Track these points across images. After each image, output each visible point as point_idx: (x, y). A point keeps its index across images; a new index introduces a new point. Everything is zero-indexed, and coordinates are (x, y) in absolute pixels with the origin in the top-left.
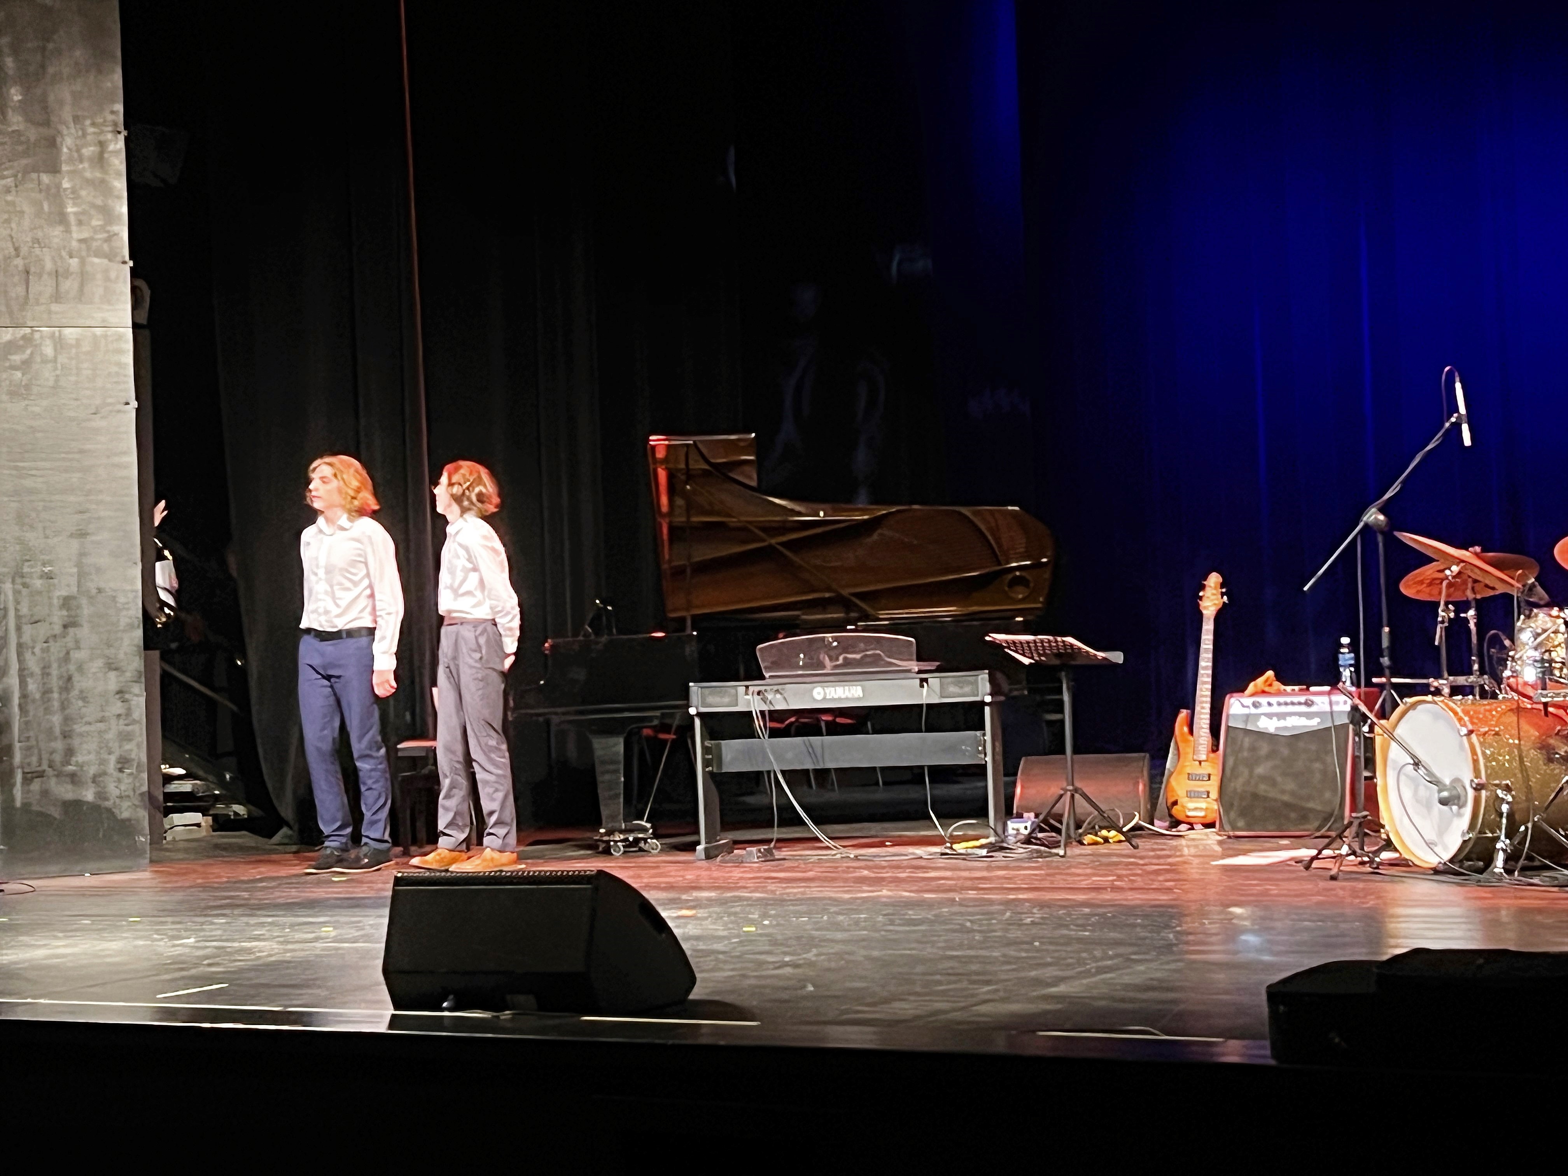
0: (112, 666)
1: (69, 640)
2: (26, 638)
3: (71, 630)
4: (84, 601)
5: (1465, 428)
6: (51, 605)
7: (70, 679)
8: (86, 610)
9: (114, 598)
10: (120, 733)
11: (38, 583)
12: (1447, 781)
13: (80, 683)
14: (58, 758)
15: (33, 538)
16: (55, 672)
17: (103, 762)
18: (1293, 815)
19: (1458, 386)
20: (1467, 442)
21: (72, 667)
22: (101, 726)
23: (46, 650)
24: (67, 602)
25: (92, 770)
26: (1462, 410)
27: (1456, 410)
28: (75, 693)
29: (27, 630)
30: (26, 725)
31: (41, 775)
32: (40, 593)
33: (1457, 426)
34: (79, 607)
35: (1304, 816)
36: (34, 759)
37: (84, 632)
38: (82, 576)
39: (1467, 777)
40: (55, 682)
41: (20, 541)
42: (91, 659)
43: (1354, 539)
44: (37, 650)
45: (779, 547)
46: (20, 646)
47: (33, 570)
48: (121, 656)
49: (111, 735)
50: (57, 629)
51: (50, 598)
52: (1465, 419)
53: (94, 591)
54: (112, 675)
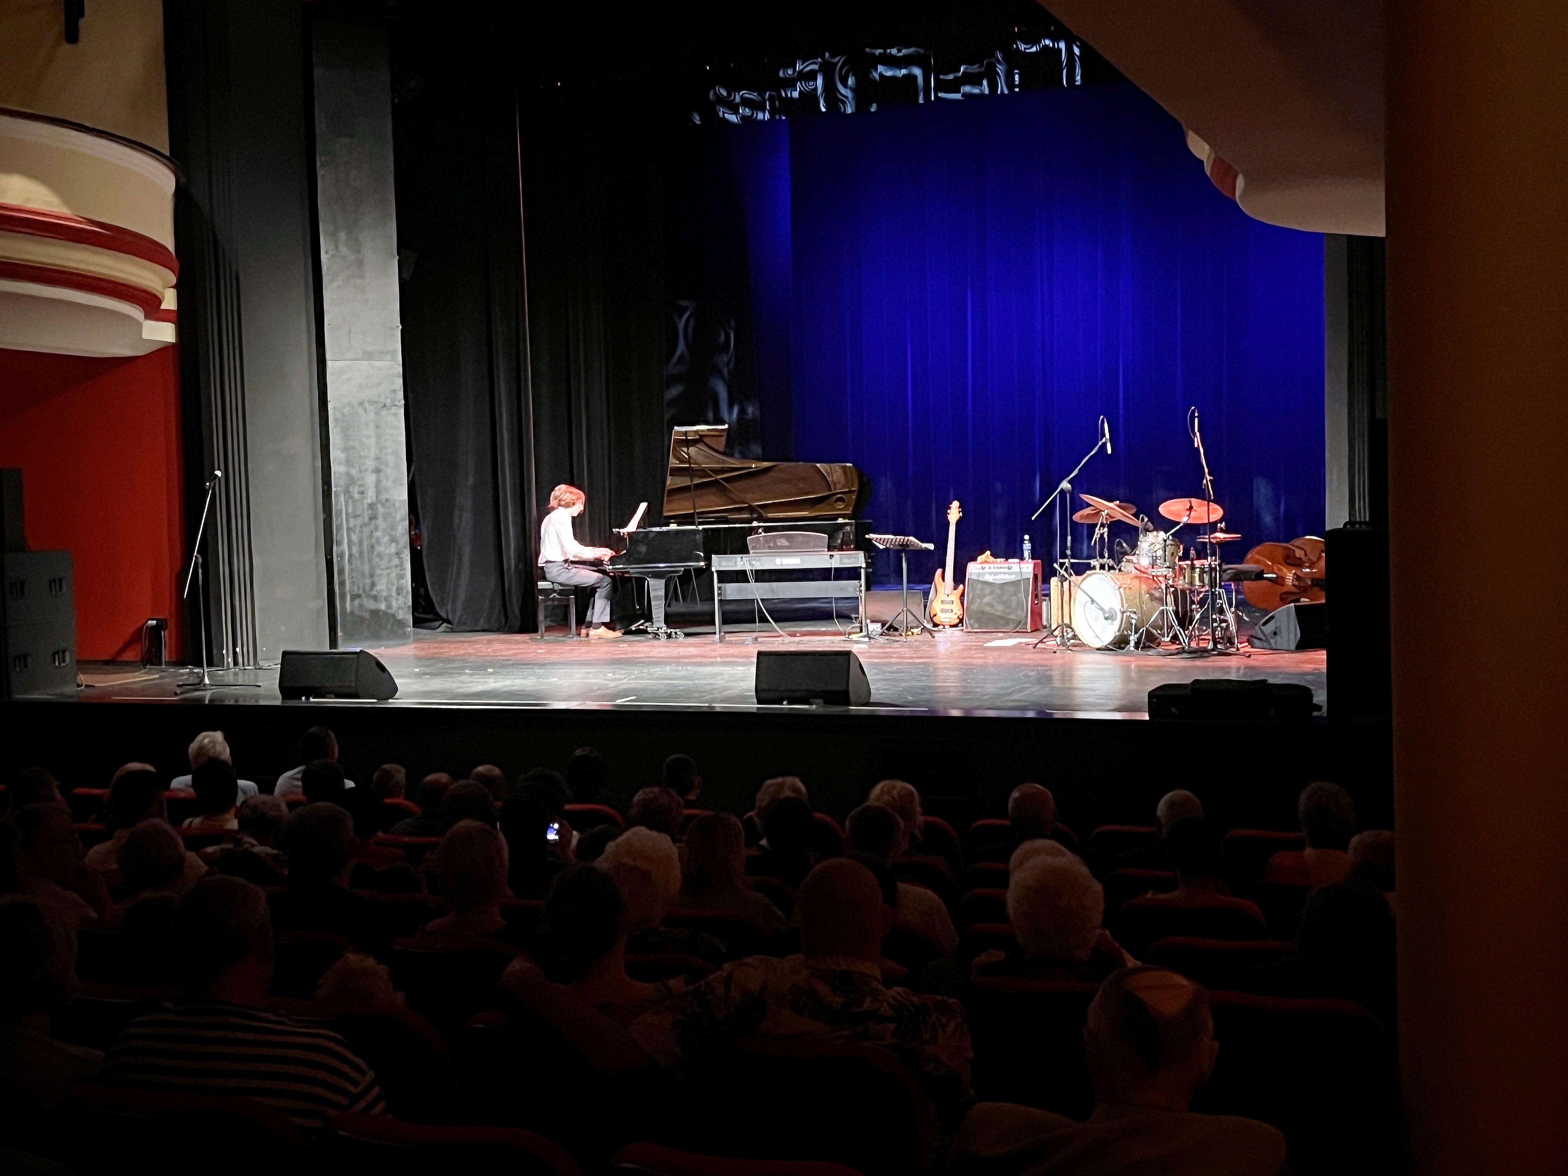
0: (393, 540)
1: (372, 526)
2: (352, 524)
3: (373, 522)
4: (379, 506)
5: (1108, 445)
6: (363, 508)
7: (372, 547)
8: (381, 510)
9: (394, 505)
10: (397, 575)
11: (357, 496)
12: (1107, 609)
13: (379, 549)
14: (367, 588)
15: (354, 472)
16: (365, 543)
17: (389, 590)
18: (1002, 622)
19: (1106, 425)
20: (1109, 452)
21: (374, 540)
22: (388, 571)
23: (361, 532)
24: (371, 506)
25: (385, 594)
26: (1107, 436)
27: (1105, 436)
28: (375, 553)
29: (352, 521)
30: (352, 570)
31: (359, 596)
32: (358, 501)
33: (1105, 444)
34: (377, 508)
35: (1007, 622)
36: (356, 588)
37: (380, 522)
38: (378, 492)
39: (1118, 607)
40: (365, 548)
41: (348, 474)
42: (383, 536)
43: (1056, 496)
44: (357, 531)
45: (720, 480)
46: (348, 529)
47: (355, 491)
48: (398, 535)
49: (393, 576)
50: (366, 520)
51: (362, 504)
52: (1109, 441)
53: (384, 501)
54: (393, 545)
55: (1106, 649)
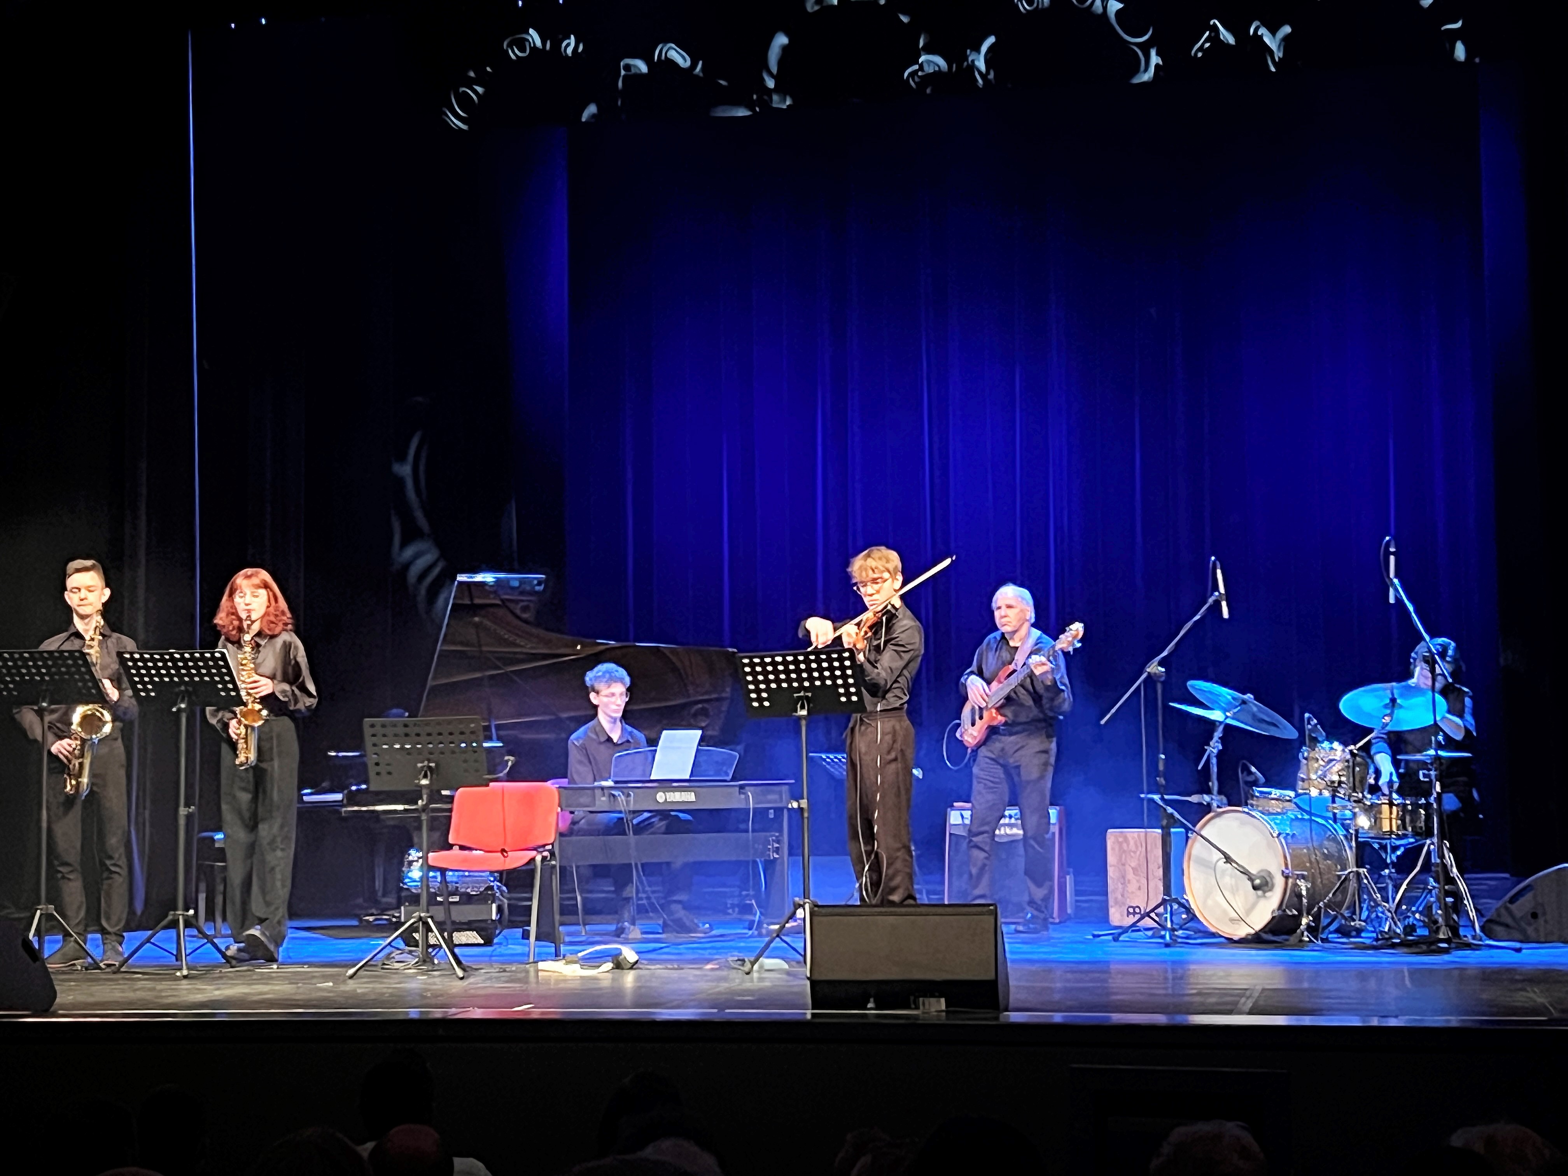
5: (1224, 604)
12: (1253, 871)
19: (1219, 572)
20: (1226, 614)
26: (1222, 590)
27: (1216, 588)
33: (1217, 604)
39: (1276, 869)
43: (1139, 687)
45: (512, 674)
52: (1224, 597)
55: (1256, 940)
